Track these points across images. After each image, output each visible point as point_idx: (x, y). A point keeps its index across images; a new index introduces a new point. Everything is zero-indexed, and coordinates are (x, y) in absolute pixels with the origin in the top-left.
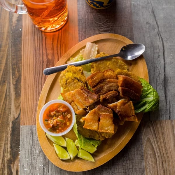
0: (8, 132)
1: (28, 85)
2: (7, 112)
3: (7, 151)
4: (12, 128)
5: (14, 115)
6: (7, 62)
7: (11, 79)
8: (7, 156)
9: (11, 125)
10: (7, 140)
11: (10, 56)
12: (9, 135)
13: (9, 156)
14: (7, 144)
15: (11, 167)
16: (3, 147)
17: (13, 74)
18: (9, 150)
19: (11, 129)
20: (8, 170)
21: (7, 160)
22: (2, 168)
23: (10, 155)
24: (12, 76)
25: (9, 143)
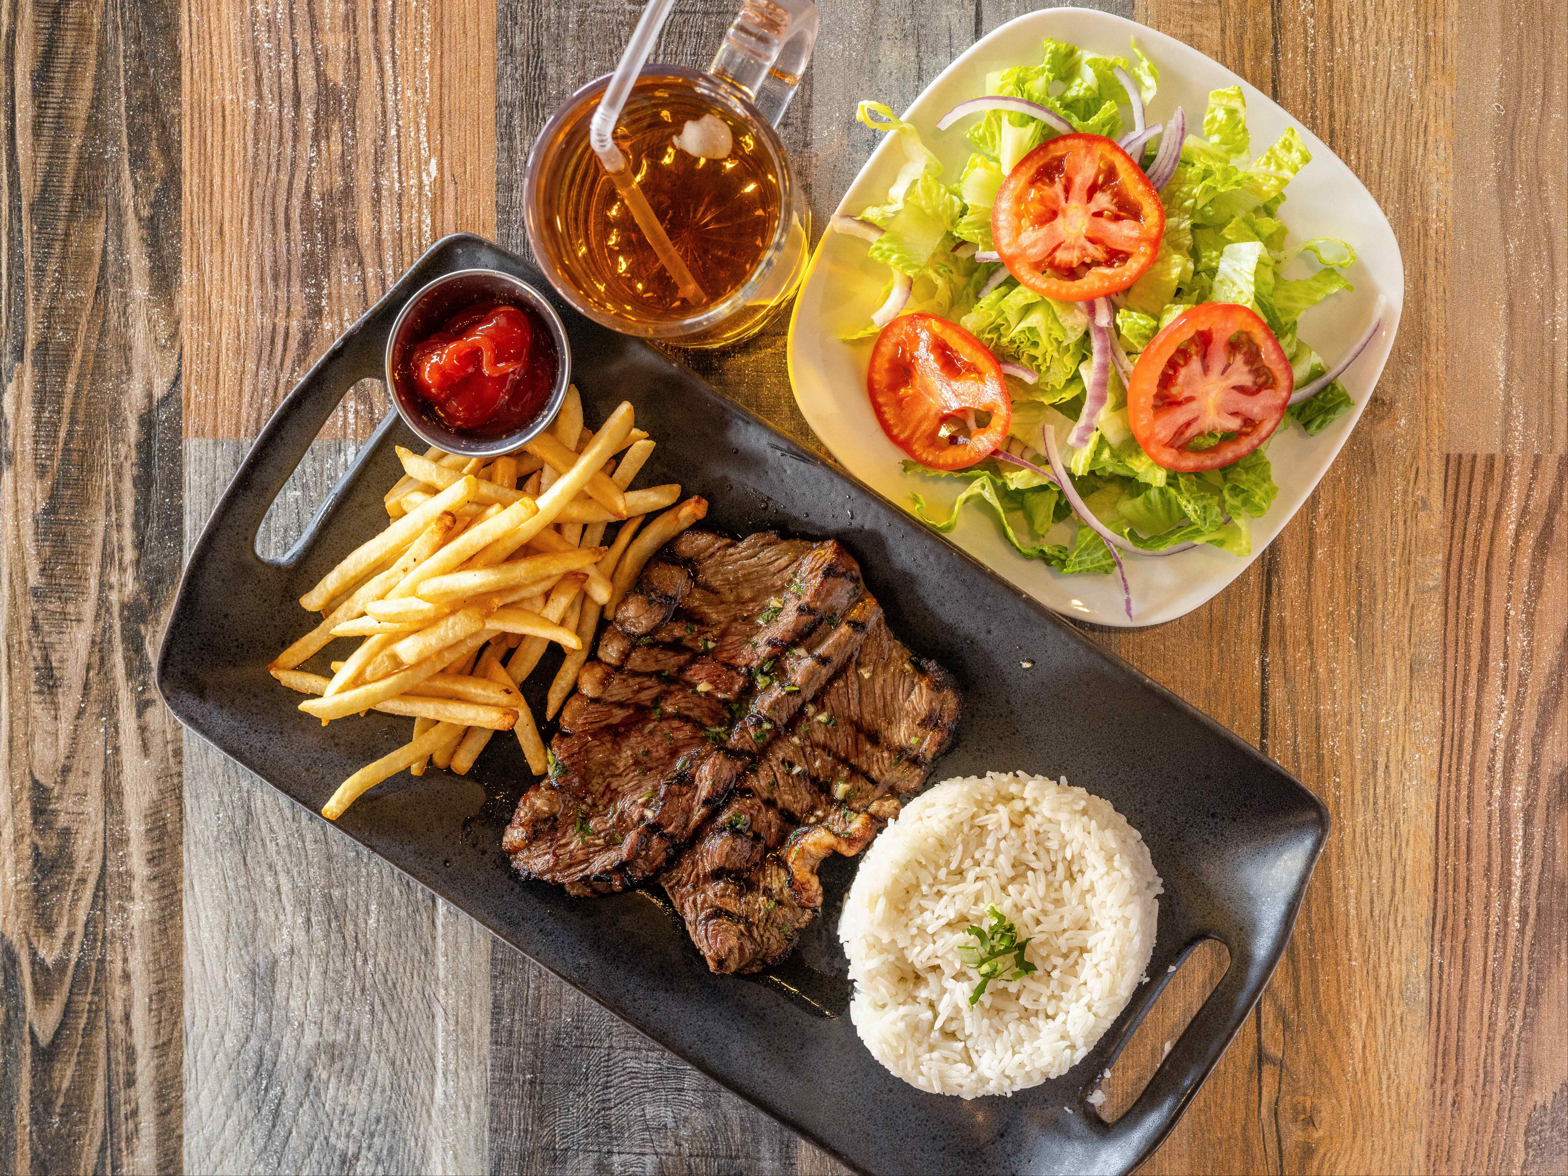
0: (121, 466)
1: (216, 228)
2: (113, 365)
3: (120, 560)
4: (139, 446)
5: (149, 382)
6: (99, 90)
7: (129, 188)
8: (122, 585)
9: (133, 431)
10: (119, 508)
11: (117, 57)
12: (127, 485)
13: (131, 586)
14: (119, 527)
15: (143, 638)
16: (98, 541)
17: (138, 160)
18: (129, 555)
19: (134, 454)
20: (126, 649)
21: (123, 606)
22: (98, 639)
23: (136, 579)
24: (133, 173)
25: (128, 520)
